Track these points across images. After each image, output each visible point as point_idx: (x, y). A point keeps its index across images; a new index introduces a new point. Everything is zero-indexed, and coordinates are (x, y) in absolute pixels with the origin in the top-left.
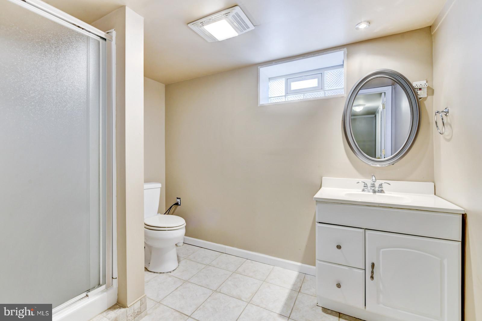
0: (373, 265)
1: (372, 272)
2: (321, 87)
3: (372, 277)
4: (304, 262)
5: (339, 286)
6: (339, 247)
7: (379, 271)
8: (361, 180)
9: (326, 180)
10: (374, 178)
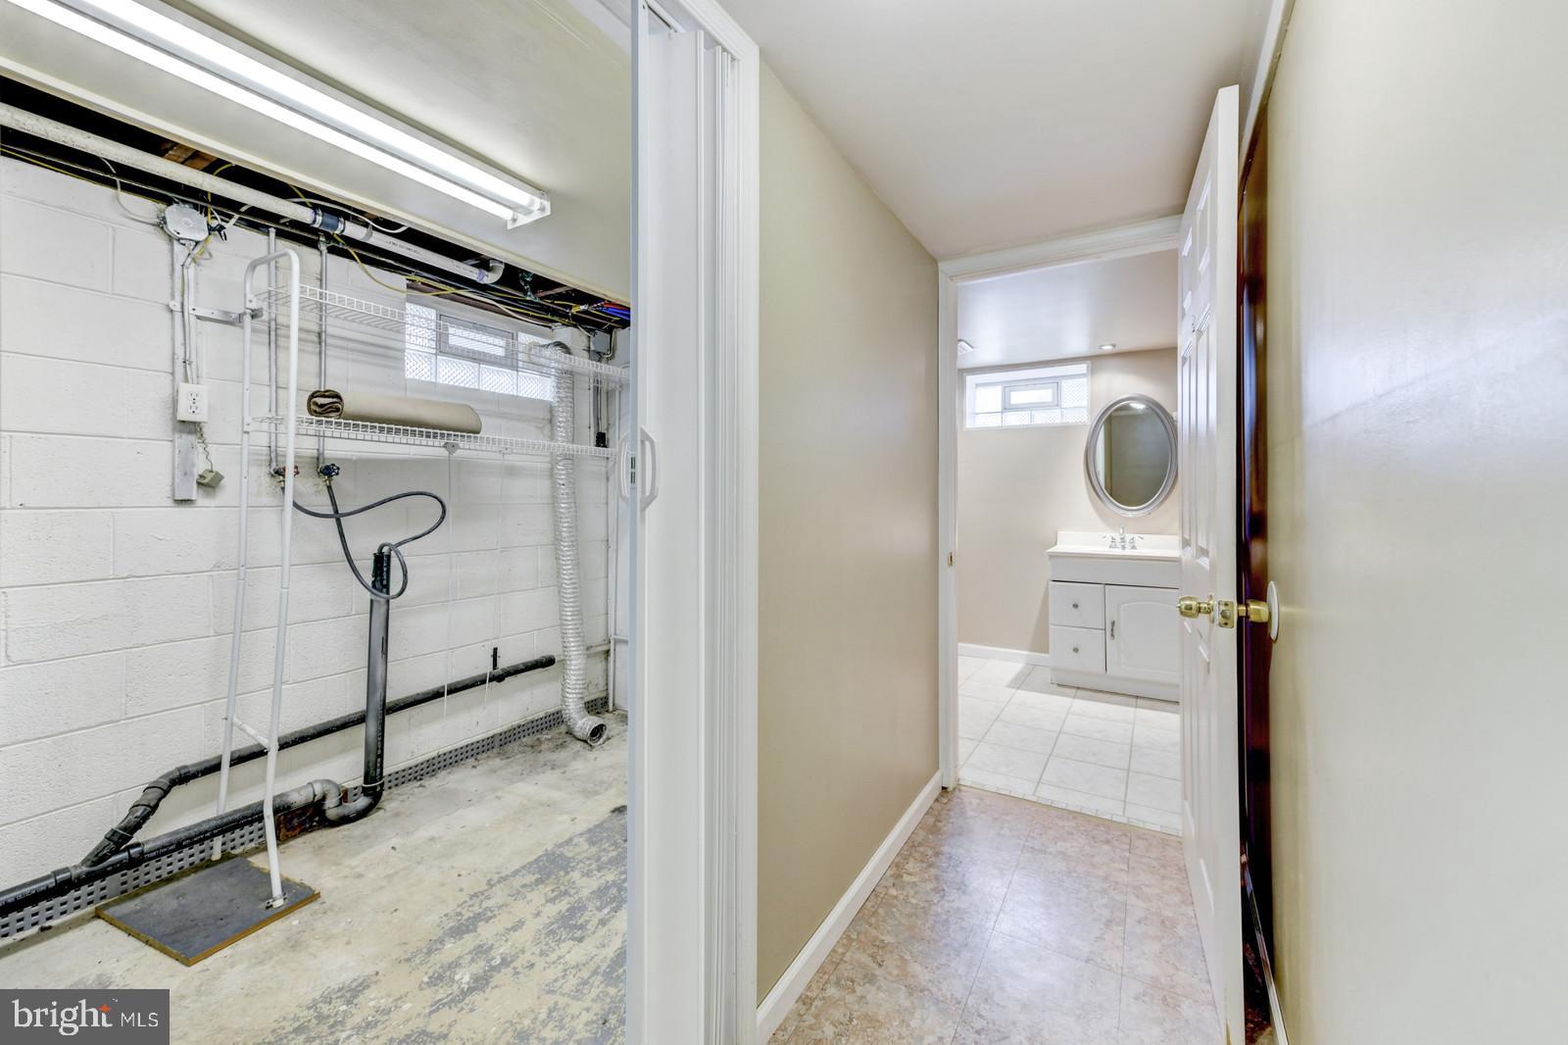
0: (1113, 623)
1: (1112, 630)
2: (1057, 404)
3: (1112, 635)
4: (1032, 649)
5: (1076, 650)
6: (1076, 606)
7: (1120, 628)
8: (1109, 535)
9: (1061, 534)
10: (1121, 531)
